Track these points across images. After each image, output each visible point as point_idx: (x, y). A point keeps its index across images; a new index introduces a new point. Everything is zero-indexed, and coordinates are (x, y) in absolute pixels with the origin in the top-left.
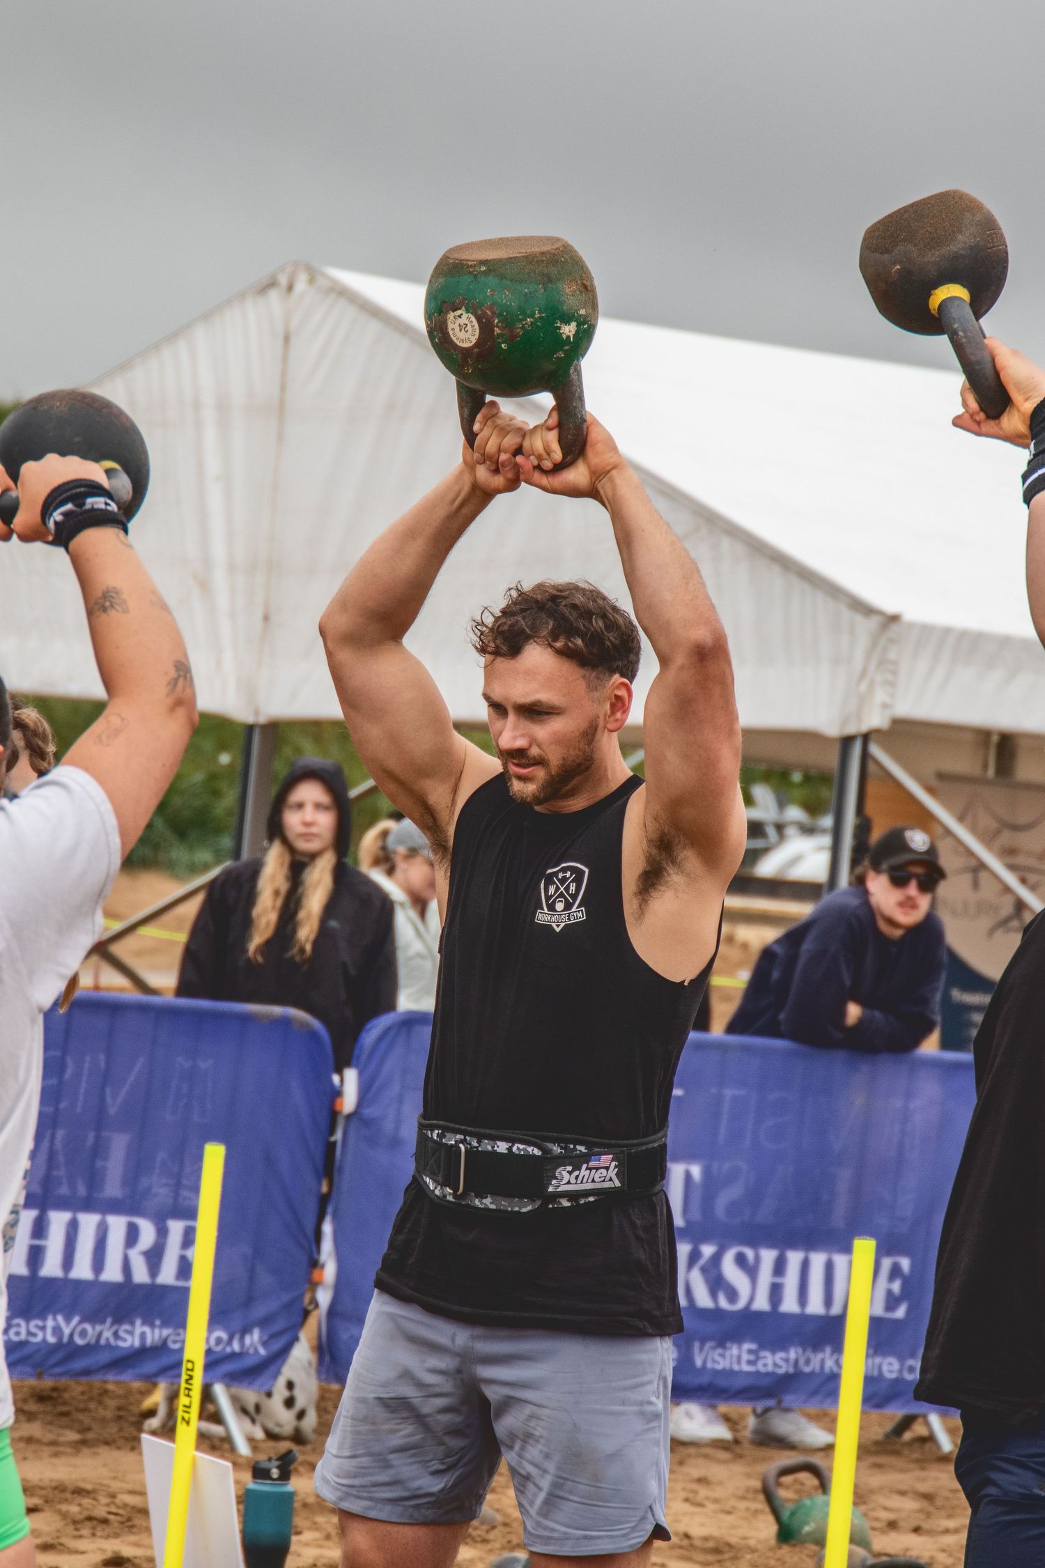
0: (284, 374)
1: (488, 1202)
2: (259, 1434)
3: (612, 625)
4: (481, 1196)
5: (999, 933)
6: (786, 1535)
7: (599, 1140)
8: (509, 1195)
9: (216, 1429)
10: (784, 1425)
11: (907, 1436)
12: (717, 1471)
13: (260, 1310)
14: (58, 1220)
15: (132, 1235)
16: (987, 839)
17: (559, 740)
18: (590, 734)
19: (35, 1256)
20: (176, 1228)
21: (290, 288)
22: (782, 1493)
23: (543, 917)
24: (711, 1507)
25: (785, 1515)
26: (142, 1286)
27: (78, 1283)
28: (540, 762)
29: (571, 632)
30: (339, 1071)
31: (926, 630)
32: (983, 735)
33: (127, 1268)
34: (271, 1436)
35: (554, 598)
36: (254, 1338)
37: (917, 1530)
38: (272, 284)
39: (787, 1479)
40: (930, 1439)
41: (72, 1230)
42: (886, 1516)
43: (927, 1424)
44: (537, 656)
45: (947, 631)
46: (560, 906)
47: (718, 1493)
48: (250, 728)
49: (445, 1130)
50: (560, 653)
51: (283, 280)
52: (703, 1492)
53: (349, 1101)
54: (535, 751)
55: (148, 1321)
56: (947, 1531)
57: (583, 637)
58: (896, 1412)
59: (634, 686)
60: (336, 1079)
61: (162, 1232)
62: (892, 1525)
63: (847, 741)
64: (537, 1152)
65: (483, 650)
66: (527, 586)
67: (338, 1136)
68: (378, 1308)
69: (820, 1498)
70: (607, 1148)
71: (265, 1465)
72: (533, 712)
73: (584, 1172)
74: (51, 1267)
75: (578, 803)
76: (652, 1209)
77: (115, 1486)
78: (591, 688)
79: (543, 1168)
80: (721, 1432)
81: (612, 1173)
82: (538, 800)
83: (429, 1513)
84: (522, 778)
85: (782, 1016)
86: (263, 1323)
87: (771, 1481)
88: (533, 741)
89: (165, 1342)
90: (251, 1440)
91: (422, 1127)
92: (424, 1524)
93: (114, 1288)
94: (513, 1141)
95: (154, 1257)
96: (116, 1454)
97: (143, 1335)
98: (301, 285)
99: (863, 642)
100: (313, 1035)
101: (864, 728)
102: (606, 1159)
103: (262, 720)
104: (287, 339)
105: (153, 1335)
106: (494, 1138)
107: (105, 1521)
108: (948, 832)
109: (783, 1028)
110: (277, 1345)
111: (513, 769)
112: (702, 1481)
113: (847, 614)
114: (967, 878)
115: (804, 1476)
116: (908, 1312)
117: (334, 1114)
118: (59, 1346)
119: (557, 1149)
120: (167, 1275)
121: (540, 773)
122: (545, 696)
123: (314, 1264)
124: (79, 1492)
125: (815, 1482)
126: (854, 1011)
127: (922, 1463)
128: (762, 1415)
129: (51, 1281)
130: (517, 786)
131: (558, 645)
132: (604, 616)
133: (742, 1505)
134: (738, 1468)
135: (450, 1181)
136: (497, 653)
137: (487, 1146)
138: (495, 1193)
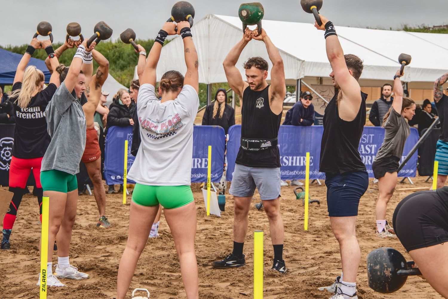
0: (209, 31)
1: (252, 149)
2: (218, 189)
3: (264, 63)
4: (251, 148)
5: (322, 108)
6: (298, 198)
7: (268, 139)
8: (255, 148)
9: (212, 189)
10: (295, 183)
11: (314, 183)
12: (286, 190)
13: (217, 171)
15: (198, 161)
16: (320, 94)
17: (257, 81)
18: (262, 79)
20: (204, 159)
21: (209, 18)
22: (297, 192)
23: (257, 106)
24: (286, 195)
25: (297, 195)
26: (199, 169)
28: (254, 84)
29: (258, 64)
30: (226, 135)
31: (309, 62)
32: (318, 77)
33: (197, 166)
34: (220, 189)
35: (255, 60)
36: (216, 175)
37: (317, 196)
38: (206, 18)
39: (297, 190)
40: (317, 183)
42: (312, 194)
43: (317, 181)
44: (253, 68)
45: (312, 62)
46: (260, 104)
47: (287, 193)
48: (208, 85)
49: (245, 139)
50: (257, 68)
51: (208, 17)
52: (285, 193)
53: (228, 139)
54: (254, 83)
55: (201, 174)
56: (321, 196)
57: (260, 65)
58: (313, 180)
59: (268, 71)
60: (226, 136)
61: (202, 160)
62: (313, 196)
63: (298, 80)
64: (259, 141)
65: (245, 68)
66: (251, 58)
67: (227, 144)
68: (237, 167)
69: (302, 192)
70: (269, 140)
71: (221, 192)
72: (253, 77)
73: (266, 144)
75: (261, 90)
76: (276, 149)
77: (198, 198)
78: (262, 72)
79: (260, 144)
80: (287, 184)
81: (270, 144)
82: (255, 90)
83: (246, 195)
84: (252, 87)
85: (291, 122)
86: (218, 173)
87: (295, 191)
88: (254, 81)
89: (204, 177)
90: (217, 190)
91: (241, 139)
92: (246, 197)
93: (196, 169)
94: (255, 140)
95: (201, 164)
96: (197, 193)
97: (201, 176)
98: (211, 18)
99: (299, 65)
100: (222, 129)
101: (300, 78)
102: (269, 142)
103: (209, 83)
104: (209, 26)
105: (202, 176)
106: (252, 140)
107: (197, 203)
108: (314, 93)
109: (292, 124)
110: (220, 176)
111: (251, 85)
112: (284, 191)
113: (297, 61)
114: (317, 100)
115: (299, 189)
116: (313, 164)
117: (226, 141)
119: (262, 141)
120: (203, 167)
121: (255, 86)
122: (255, 74)
123: (224, 163)
125: (302, 190)
126: (302, 120)
127: (317, 187)
128: (292, 181)
130: (251, 88)
131: (256, 66)
132: (263, 62)
133: (291, 194)
134: (289, 189)
135: (246, 146)
136: (247, 68)
137: (251, 141)
138: (253, 148)
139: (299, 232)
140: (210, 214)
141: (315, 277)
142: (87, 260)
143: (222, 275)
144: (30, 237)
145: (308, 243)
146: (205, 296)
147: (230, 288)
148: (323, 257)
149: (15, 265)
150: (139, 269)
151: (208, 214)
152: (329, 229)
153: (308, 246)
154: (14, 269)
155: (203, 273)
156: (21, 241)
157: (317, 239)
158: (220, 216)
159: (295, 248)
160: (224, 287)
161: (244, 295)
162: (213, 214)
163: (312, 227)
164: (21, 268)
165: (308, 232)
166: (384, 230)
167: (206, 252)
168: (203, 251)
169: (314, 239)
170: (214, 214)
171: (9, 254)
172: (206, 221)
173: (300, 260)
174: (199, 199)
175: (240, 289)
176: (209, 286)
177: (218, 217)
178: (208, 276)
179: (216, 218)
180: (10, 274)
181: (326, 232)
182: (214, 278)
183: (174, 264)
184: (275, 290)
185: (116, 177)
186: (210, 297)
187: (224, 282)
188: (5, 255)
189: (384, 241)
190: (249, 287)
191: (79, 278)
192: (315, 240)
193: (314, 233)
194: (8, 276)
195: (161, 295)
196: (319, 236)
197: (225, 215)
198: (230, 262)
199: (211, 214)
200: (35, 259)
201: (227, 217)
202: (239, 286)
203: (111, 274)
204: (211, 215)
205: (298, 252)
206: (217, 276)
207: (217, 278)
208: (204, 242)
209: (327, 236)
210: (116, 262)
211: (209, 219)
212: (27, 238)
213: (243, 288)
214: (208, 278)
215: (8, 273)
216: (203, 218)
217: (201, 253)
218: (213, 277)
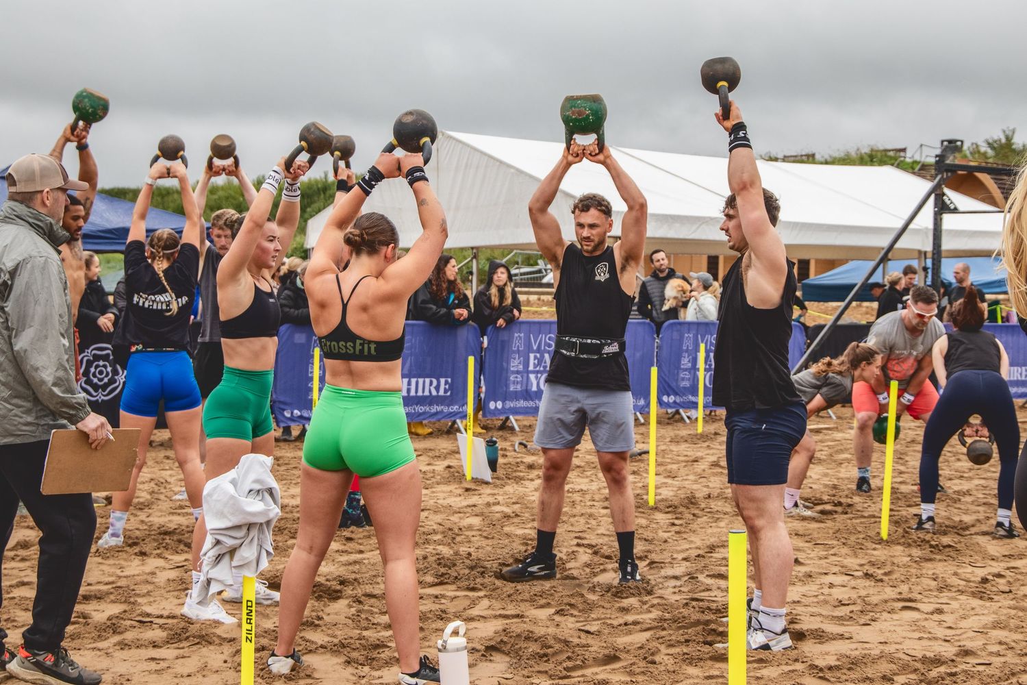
1: (585, 356)
4: (583, 354)
7: (614, 338)
8: (592, 354)
14: (413, 381)
15: (431, 383)
17: (598, 234)
18: (605, 233)
19: (409, 391)
20: (442, 380)
23: (597, 278)
26: (434, 396)
27: (419, 397)
33: (430, 392)
41: (417, 383)
44: (593, 211)
46: (602, 274)
49: (571, 337)
50: (599, 210)
54: (592, 237)
55: (437, 405)
60: (482, 339)
61: (439, 382)
64: (599, 342)
65: (573, 214)
67: (483, 354)
70: (616, 341)
72: (591, 226)
73: (611, 347)
74: (413, 393)
78: (604, 220)
79: (600, 347)
81: (617, 347)
84: (587, 245)
88: (591, 235)
89: (442, 410)
91: (557, 337)
92: (563, 449)
93: (426, 397)
94: (592, 339)
95: (437, 388)
97: (437, 409)
106: (586, 339)
111: (584, 243)
117: (482, 348)
118: (415, 413)
119: (604, 341)
120: (442, 393)
121: (592, 243)
122: (596, 222)
124: (430, 450)
129: (413, 397)
130: (585, 248)
132: (605, 202)
135: (573, 351)
136: (582, 211)
137: (584, 341)
138: (586, 353)
139: (640, 510)
140: (473, 478)
141: (702, 594)
142: (278, 567)
143: (535, 595)
144: (163, 524)
145: (664, 530)
146: (519, 636)
147: (557, 618)
148: (703, 557)
149: (149, 578)
150: (378, 583)
151: (469, 478)
152: (692, 503)
153: (666, 535)
154: (150, 587)
155: (499, 591)
156: (147, 533)
157: (677, 522)
158: (491, 481)
159: (646, 540)
160: (544, 617)
161: (588, 632)
162: (477, 478)
163: (662, 500)
164: (162, 585)
165: (656, 508)
166: (796, 505)
167: (489, 548)
168: (483, 548)
169: (672, 521)
170: (479, 477)
171: (133, 557)
172: (467, 490)
173: (663, 563)
174: (442, 451)
175: (577, 622)
176: (517, 616)
177: (487, 483)
178: (509, 596)
179: (484, 486)
180: (144, 596)
181: (688, 508)
182: (522, 600)
183: (443, 575)
184: (642, 623)
185: (292, 413)
186: (529, 638)
187: (542, 607)
188: (125, 560)
189: (795, 524)
190: (593, 616)
191: (269, 602)
192: (673, 524)
193: (667, 510)
194: (140, 600)
195: (434, 635)
196: (678, 515)
197: (498, 478)
198: (534, 569)
199: (475, 477)
200: (183, 566)
201: (503, 482)
202: (572, 615)
203: (329, 595)
204: (475, 480)
205: (653, 546)
206: (526, 596)
207: (526, 601)
208: (479, 530)
209: (691, 517)
210: (332, 570)
211: (472, 486)
212: (157, 525)
213: (582, 619)
214: (511, 601)
215: (138, 595)
216: (462, 485)
217: (480, 550)
218: (520, 598)
